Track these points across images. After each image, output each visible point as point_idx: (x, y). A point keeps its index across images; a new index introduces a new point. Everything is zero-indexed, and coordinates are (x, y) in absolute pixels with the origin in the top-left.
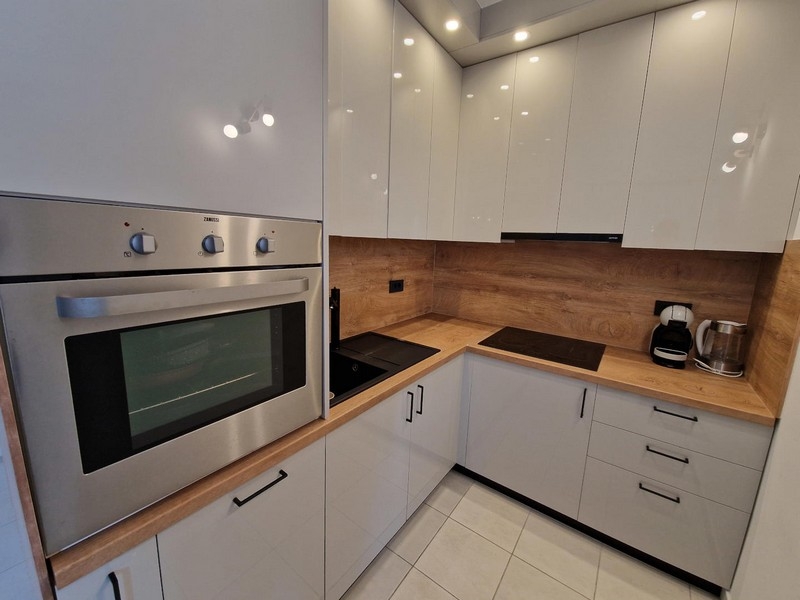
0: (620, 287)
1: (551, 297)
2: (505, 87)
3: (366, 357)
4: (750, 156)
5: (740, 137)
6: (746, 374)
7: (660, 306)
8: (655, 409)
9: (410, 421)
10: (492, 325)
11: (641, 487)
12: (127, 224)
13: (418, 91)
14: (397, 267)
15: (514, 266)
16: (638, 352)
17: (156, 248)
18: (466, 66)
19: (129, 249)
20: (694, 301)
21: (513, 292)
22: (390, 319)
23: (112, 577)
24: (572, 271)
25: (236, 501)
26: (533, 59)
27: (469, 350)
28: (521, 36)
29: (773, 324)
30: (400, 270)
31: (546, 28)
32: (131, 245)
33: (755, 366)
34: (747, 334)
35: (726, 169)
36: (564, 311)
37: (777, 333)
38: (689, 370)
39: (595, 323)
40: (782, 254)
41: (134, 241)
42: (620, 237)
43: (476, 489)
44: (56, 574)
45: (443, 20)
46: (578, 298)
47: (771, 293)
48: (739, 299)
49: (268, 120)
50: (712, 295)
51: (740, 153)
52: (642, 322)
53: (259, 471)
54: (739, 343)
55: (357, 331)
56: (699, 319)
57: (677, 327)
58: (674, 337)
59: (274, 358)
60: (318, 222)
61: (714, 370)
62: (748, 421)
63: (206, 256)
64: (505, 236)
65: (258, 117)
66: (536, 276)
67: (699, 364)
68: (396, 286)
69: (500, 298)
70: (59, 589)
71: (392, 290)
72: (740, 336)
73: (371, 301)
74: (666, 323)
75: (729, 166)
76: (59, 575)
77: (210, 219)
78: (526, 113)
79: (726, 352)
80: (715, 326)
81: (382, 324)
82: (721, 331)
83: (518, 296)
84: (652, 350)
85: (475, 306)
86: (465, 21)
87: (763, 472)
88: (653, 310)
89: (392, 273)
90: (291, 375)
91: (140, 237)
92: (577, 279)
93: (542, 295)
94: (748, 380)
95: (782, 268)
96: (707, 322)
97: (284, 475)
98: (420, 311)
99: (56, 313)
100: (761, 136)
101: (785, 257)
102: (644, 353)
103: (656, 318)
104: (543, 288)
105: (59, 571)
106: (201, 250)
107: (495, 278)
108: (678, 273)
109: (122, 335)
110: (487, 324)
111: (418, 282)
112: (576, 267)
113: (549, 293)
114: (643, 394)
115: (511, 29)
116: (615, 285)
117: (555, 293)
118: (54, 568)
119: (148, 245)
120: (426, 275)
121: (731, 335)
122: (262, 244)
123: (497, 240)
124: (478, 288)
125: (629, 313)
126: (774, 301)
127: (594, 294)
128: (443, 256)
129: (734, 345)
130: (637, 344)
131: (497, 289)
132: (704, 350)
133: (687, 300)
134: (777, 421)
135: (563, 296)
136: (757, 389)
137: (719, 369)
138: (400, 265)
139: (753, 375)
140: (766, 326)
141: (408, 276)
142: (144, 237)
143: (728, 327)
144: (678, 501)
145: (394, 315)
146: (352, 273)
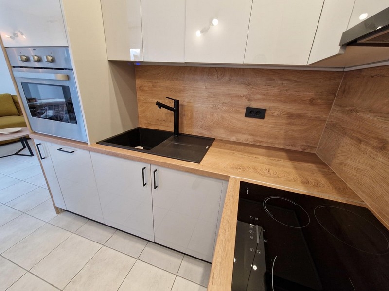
14: (259, 97)
30: (262, 100)
71: (248, 115)
73: (223, 118)
138: (263, 95)
141: (273, 107)
145: (250, 137)
146: (205, 94)
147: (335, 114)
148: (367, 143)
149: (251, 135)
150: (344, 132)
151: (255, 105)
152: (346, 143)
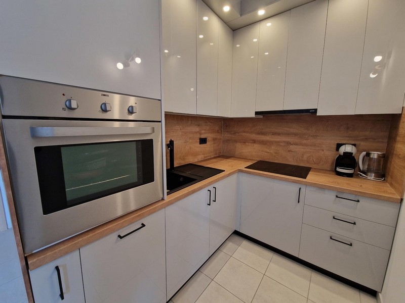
0: (318, 137)
1: (281, 144)
2: (255, 40)
3: (187, 174)
4: (384, 68)
5: (378, 59)
6: (386, 179)
7: (339, 146)
8: (337, 197)
9: (210, 205)
10: (252, 160)
11: (331, 238)
12: (64, 95)
13: (212, 44)
14: (203, 131)
15: (263, 129)
16: (329, 171)
17: (78, 107)
18: (235, 30)
19: (65, 107)
20: (357, 143)
21: (263, 143)
22: (200, 157)
23: (57, 268)
24: (292, 130)
25: (119, 236)
26: (269, 24)
27: (240, 171)
28: (261, 12)
29: (398, 151)
30: (205, 133)
31: (274, 7)
32: (66, 105)
33: (390, 174)
34: (386, 158)
35: (372, 76)
36: (289, 151)
37: (400, 155)
38: (355, 178)
39: (305, 157)
40: (401, 114)
41: (67, 103)
42: (316, 110)
43: (245, 243)
44: (29, 263)
45: (222, 6)
46: (296, 144)
47: (396, 135)
48: (381, 140)
49: (138, 60)
50: (366, 139)
51: (379, 67)
52: (330, 155)
53: (131, 223)
54: (382, 163)
55: (183, 163)
56: (359, 152)
57: (348, 155)
58: (347, 161)
59: (138, 168)
60: (159, 100)
61: (369, 177)
62: (387, 201)
63: (103, 113)
64: (257, 113)
65: (133, 59)
66: (274, 134)
67: (361, 175)
68: (203, 141)
69: (256, 146)
70: (31, 270)
71: (201, 143)
72: (382, 159)
73: (190, 148)
74: (342, 154)
75: (373, 74)
76: (31, 263)
77: (104, 95)
78: (267, 53)
79: (375, 168)
80: (368, 155)
81: (196, 160)
82: (371, 157)
83: (265, 144)
84: (336, 168)
85: (244, 151)
86: (233, 7)
87: (396, 228)
88: (335, 148)
89: (200, 134)
90: (147, 176)
91: (70, 101)
92: (296, 135)
93: (277, 143)
94: (387, 181)
95: (401, 121)
96: (364, 153)
97: (143, 225)
98: (216, 154)
99: (30, 135)
100: (389, 57)
101: (403, 116)
102: (331, 171)
103: (337, 152)
104: (278, 140)
105: (31, 262)
106: (100, 110)
107: (254, 136)
108: (348, 128)
109: (62, 148)
110: (250, 159)
111: (214, 139)
112: (295, 128)
113: (282, 142)
114: (330, 188)
115: (256, 9)
116: (315, 136)
117: (284, 142)
118: (28, 260)
119: (74, 105)
120: (218, 136)
121: (377, 159)
122: (130, 109)
123: (253, 115)
124: (244, 141)
125: (323, 150)
126: (398, 139)
127: (305, 142)
128: (227, 126)
129: (379, 164)
130: (328, 166)
131: (254, 142)
132: (363, 168)
133: (353, 143)
134: (402, 200)
135: (288, 143)
136: (391, 185)
137: (372, 176)
138: (205, 130)
139: (389, 179)
140: (395, 152)
141: (209, 136)
142: (72, 101)
143: (375, 155)
144: (351, 245)
145: (202, 156)
146: (180, 133)
147: (227, 136)
148: (248, 142)
149: (203, 154)
150: (236, 141)
151: (203, 136)
152: (238, 145)
